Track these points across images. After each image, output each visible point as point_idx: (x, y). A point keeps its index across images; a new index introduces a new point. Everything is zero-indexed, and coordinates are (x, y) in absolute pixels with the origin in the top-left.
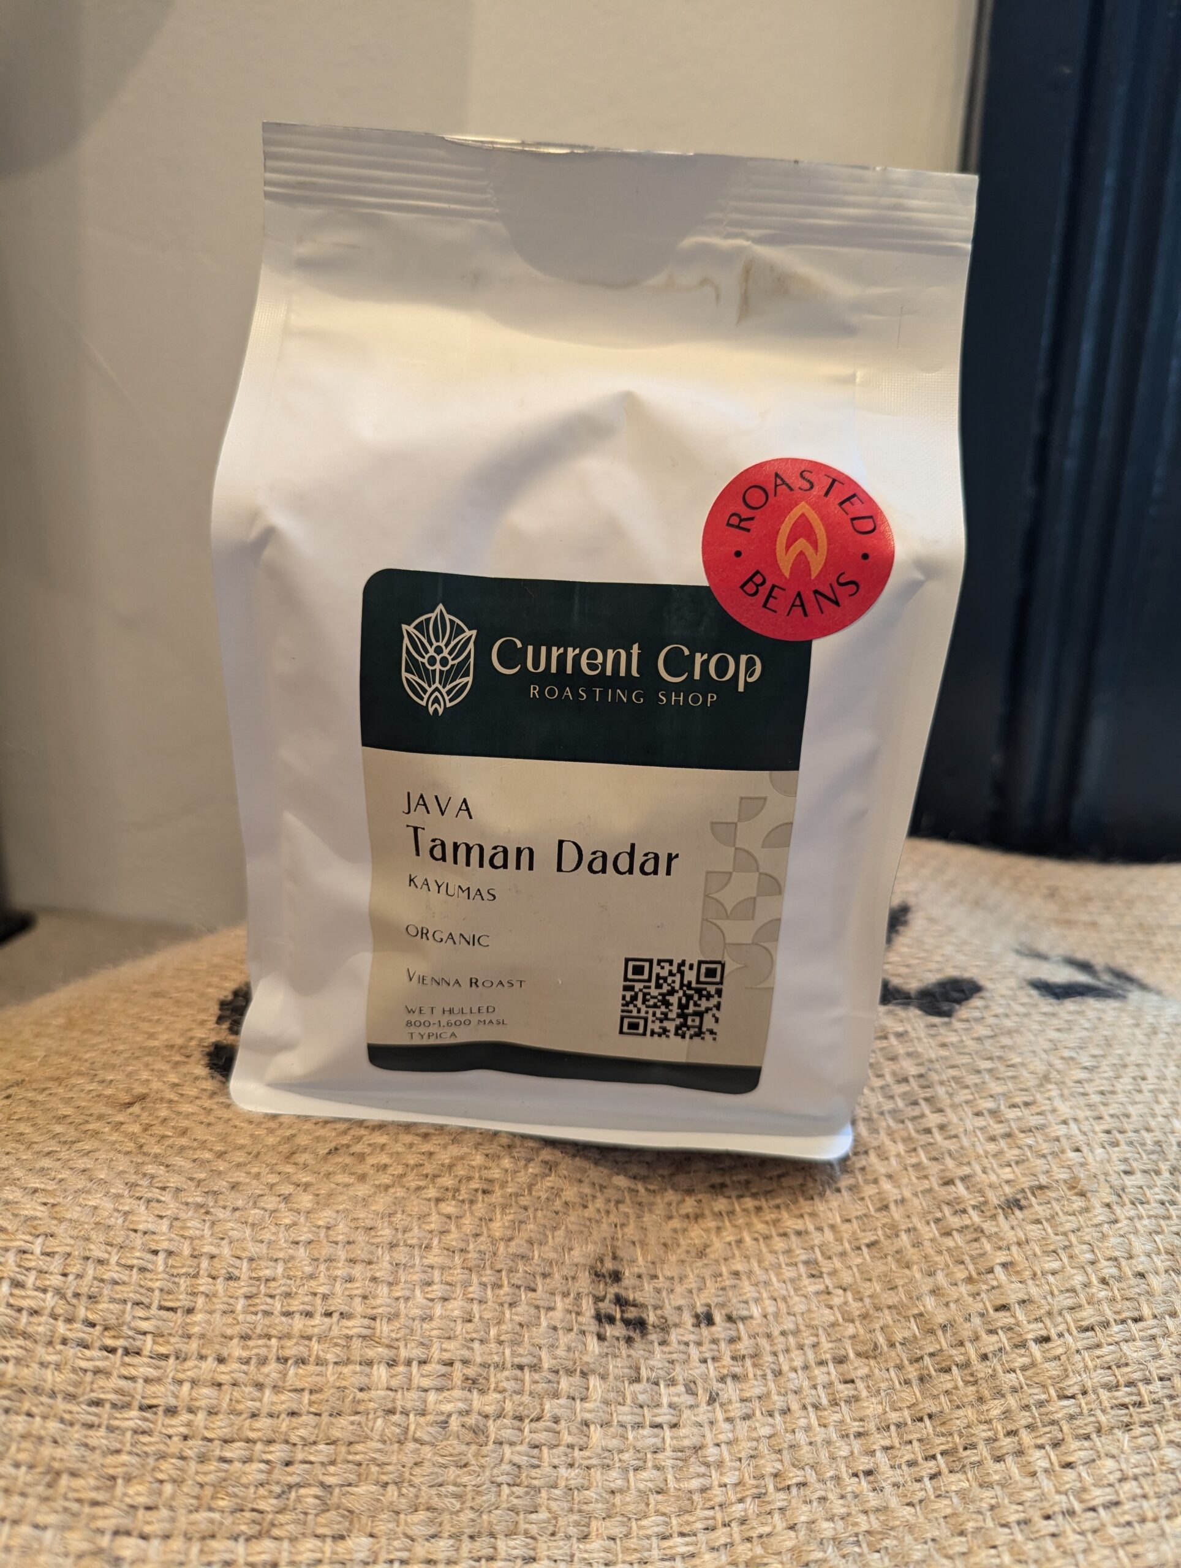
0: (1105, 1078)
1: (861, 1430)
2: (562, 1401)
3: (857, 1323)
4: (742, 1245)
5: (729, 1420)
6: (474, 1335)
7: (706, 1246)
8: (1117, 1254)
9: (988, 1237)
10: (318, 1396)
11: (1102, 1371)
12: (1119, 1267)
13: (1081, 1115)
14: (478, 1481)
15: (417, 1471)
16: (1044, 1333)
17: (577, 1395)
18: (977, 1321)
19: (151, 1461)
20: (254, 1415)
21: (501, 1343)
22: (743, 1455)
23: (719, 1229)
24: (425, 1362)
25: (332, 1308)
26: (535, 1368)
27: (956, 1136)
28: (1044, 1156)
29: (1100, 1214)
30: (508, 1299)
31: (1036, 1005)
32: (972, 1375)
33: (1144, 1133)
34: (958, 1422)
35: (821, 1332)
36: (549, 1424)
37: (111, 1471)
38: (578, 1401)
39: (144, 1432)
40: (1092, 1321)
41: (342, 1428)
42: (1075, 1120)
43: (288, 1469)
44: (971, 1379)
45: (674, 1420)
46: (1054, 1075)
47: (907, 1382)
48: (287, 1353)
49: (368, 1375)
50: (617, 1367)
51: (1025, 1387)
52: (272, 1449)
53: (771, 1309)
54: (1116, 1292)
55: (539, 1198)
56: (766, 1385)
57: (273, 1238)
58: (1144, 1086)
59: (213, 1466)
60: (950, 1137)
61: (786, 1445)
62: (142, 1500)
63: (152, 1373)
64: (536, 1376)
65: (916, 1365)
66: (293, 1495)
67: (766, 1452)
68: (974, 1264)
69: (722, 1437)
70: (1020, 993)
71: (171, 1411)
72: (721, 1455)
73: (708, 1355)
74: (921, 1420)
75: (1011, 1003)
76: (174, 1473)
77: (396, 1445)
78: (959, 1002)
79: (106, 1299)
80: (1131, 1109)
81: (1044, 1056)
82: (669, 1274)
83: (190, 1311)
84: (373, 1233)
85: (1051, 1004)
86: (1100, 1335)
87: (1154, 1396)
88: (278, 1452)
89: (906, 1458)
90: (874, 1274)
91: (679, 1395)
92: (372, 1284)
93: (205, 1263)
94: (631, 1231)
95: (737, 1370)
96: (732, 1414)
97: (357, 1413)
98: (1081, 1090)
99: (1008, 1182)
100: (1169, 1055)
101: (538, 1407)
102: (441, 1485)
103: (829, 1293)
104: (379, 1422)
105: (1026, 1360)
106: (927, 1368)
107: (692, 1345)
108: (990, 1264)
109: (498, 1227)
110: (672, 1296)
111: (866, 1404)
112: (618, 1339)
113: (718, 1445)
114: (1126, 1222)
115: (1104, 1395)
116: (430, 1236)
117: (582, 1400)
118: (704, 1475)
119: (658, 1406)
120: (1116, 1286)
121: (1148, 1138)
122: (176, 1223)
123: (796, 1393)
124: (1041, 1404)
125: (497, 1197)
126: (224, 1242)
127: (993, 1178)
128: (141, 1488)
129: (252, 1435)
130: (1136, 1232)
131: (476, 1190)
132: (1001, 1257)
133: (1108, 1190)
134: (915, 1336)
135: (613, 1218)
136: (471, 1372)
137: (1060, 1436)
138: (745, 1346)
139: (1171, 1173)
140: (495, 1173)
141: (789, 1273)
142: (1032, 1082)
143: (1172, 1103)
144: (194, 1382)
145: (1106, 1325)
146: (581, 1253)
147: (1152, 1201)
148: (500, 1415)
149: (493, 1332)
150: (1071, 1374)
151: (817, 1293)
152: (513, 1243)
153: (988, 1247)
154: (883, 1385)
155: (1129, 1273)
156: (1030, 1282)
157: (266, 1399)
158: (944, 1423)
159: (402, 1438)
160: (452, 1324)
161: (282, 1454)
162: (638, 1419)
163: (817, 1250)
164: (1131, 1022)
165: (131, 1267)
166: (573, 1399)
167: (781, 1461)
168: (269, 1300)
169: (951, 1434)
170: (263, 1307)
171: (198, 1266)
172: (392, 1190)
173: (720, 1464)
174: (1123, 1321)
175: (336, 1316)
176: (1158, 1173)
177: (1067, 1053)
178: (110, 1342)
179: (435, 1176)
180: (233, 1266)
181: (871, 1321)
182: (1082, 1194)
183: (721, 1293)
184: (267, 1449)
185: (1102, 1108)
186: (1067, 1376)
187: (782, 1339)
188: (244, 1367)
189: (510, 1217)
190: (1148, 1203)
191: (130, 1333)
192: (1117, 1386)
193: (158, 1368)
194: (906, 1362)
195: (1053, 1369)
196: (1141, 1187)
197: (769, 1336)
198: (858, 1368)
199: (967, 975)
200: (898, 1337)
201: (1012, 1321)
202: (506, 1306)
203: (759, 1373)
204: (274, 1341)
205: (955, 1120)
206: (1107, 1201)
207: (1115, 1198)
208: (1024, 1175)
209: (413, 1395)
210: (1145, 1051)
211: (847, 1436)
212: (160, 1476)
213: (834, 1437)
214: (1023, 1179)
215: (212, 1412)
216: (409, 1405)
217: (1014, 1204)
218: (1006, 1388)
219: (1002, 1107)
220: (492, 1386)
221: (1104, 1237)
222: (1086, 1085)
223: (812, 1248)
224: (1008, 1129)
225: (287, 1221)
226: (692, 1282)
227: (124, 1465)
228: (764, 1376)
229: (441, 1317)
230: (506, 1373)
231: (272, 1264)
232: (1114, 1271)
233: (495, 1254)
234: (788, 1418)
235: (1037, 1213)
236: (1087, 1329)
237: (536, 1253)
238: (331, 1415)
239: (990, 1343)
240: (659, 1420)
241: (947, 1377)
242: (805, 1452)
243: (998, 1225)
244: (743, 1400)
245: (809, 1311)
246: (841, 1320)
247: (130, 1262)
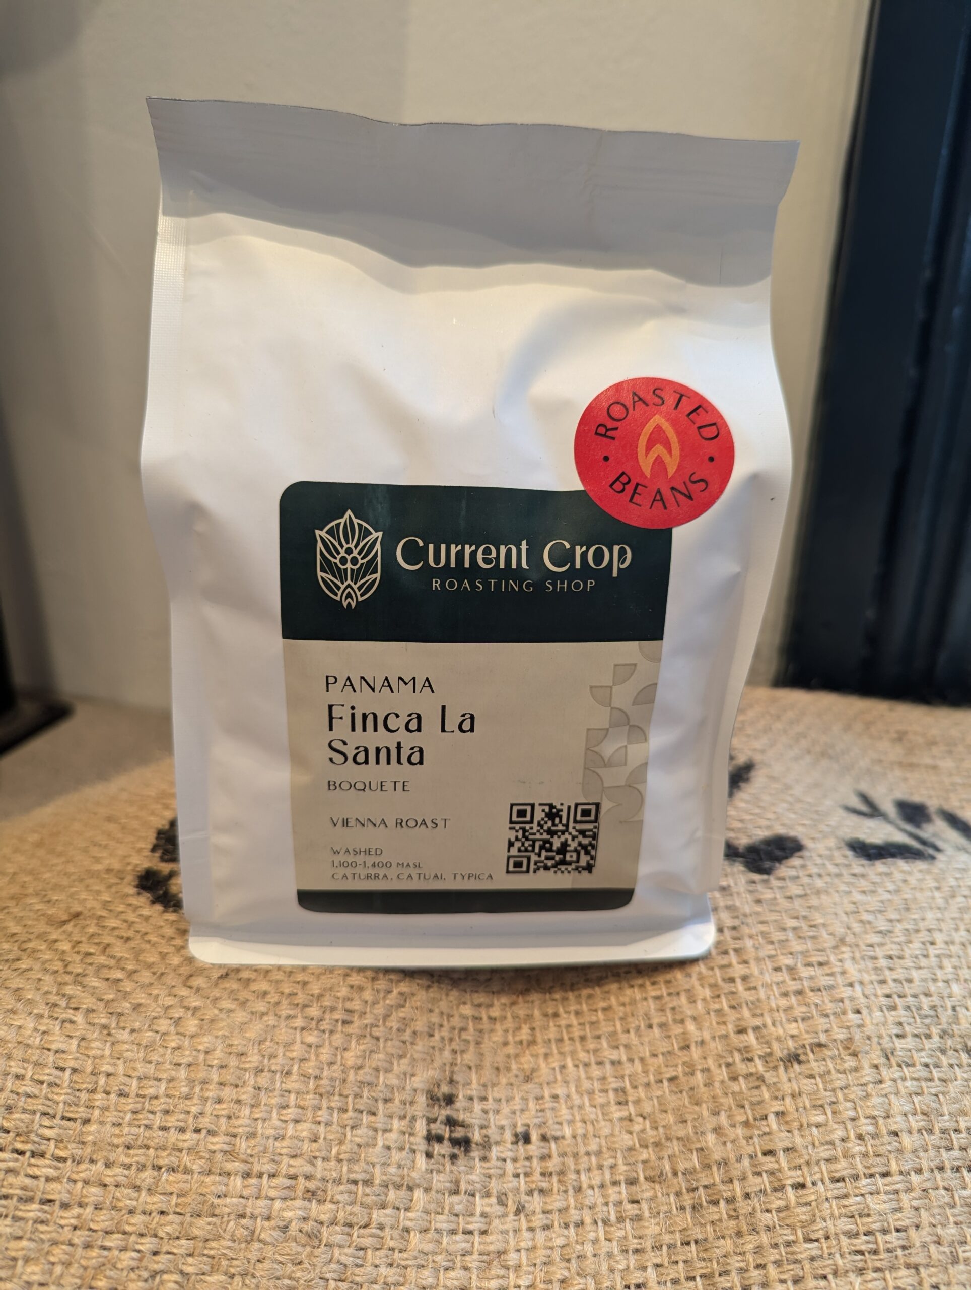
0: (895, 943)
1: (639, 1246)
2: (389, 1211)
3: (650, 1149)
4: (563, 1071)
5: (531, 1229)
6: (317, 1154)
7: (533, 1071)
8: (876, 1113)
9: (768, 1086)
10: (183, 1199)
11: (846, 1220)
12: (876, 1124)
13: (866, 978)
14: (308, 1277)
15: (260, 1265)
16: (801, 1180)
17: (402, 1206)
18: (746, 1162)
19: (46, 1246)
20: (131, 1212)
21: (340, 1161)
22: (538, 1261)
23: (546, 1056)
24: (274, 1176)
25: (201, 1126)
26: (367, 1183)
27: (755, 988)
28: (827, 1016)
29: (868, 1074)
30: (350, 1122)
31: (848, 866)
32: (735, 1210)
33: (922, 998)
34: (717, 1251)
35: (619, 1155)
36: (374, 1231)
37: (13, 1254)
38: (402, 1211)
39: (42, 1222)
40: (844, 1173)
41: (200, 1229)
42: (861, 983)
43: (154, 1258)
44: (733, 1214)
45: (484, 1228)
46: (850, 939)
47: (683, 1208)
48: (161, 1162)
49: (227, 1185)
50: (440, 1181)
51: (778, 1227)
52: (143, 1241)
53: (580, 1131)
54: (870, 1148)
55: (391, 1028)
56: (566, 1200)
57: (160, 1060)
58: (932, 951)
59: (95, 1253)
60: (749, 989)
61: (574, 1255)
62: (35, 1278)
63: (51, 1172)
64: (368, 1190)
65: (692, 1194)
66: (158, 1279)
67: (558, 1259)
68: (753, 1110)
69: (523, 1244)
70: (836, 854)
71: (65, 1206)
72: (520, 1260)
73: (520, 1171)
74: (688, 1243)
75: (827, 863)
76: (65, 1257)
77: (243, 1245)
78: (779, 860)
79: (20, 1110)
80: (915, 974)
81: (844, 918)
82: (497, 1095)
83: (87, 1121)
84: (243, 1059)
85: (863, 866)
86: (849, 1186)
87: (889, 1246)
88: (147, 1244)
89: (671, 1277)
90: (669, 1107)
91: (491, 1206)
92: (236, 1106)
93: (102, 1081)
94: (469, 1057)
95: (544, 1185)
96: (534, 1225)
97: (214, 1215)
98: (872, 954)
99: (792, 1036)
100: (962, 919)
101: (366, 1216)
102: (278, 1279)
103: (631, 1120)
104: (232, 1223)
105: (781, 1203)
106: (700, 1198)
107: (508, 1161)
108: (765, 1112)
109: (351, 1058)
110: (497, 1117)
111: (646, 1224)
112: (444, 1156)
113: (518, 1251)
114: (890, 1083)
115: (845, 1241)
116: (291, 1062)
117: (406, 1210)
118: (503, 1277)
119: (472, 1215)
120: (870, 1142)
121: (925, 1002)
122: (83, 1043)
123: (590, 1208)
124: (788, 1244)
125: (353, 1029)
126: (119, 1062)
127: (780, 1031)
128: (36, 1269)
129: (128, 1228)
130: (897, 1094)
131: (337, 1021)
132: (777, 1106)
133: (879, 1053)
134: (694, 1168)
135: (455, 1045)
136: (312, 1185)
137: (801, 1274)
138: (553, 1165)
139: (941, 1037)
140: (356, 1005)
141: (600, 1099)
142: (828, 942)
143: (955, 968)
144: (86, 1182)
145: (856, 1177)
146: (420, 1081)
147: (917, 1063)
148: (334, 1223)
149: (334, 1151)
150: (818, 1220)
151: (621, 1119)
152: (361, 1072)
153: (766, 1095)
154: (664, 1208)
155: (885, 1132)
156: (796, 1132)
157: (141, 1200)
158: (706, 1250)
159: (249, 1238)
160: (300, 1144)
161: (151, 1246)
162: (452, 1226)
163: (627, 1079)
164: (934, 884)
165: (42, 1083)
166: (398, 1209)
167: (568, 1269)
168: (151, 1116)
169: (710, 1260)
170: (145, 1122)
171: (96, 1083)
172: (265, 1018)
173: (518, 1267)
174: (872, 1176)
175: (204, 1132)
176: (928, 1036)
177: (866, 917)
178: (19, 1146)
179: (305, 1006)
180: (125, 1084)
181: (661, 1150)
182: (855, 1054)
183: (540, 1114)
184: (139, 1241)
185: (887, 972)
186: (815, 1221)
187: (586, 1159)
188: (126, 1172)
189: (362, 1047)
190: (913, 1065)
191: (36, 1139)
192: (856, 1235)
193: (57, 1168)
194: (684, 1190)
195: (802, 1214)
196: (910, 1050)
197: (576, 1156)
198: (645, 1191)
199: (792, 834)
200: (681, 1167)
201: (776, 1166)
202: (348, 1128)
203: (562, 1188)
204: (151, 1151)
205: (756, 971)
206: (876, 1062)
207: (883, 1060)
208: (808, 1032)
209: (262, 1203)
210: (939, 915)
211: (627, 1251)
212: (52, 1259)
213: (616, 1251)
214: (806, 1036)
215: (97, 1208)
216: (257, 1212)
217: (794, 1058)
218: (761, 1226)
219: (799, 965)
220: (329, 1198)
221: (868, 1096)
222: (877, 949)
223: (623, 1077)
224: (800, 987)
225: (173, 1044)
226: (517, 1104)
227: (23, 1249)
228: (566, 1192)
229: (291, 1138)
230: (342, 1188)
231: (156, 1083)
232: (871, 1129)
233: (344, 1081)
234: (580, 1230)
235: (812, 1069)
236: (838, 1181)
237: (381, 1079)
238: (192, 1216)
239: (755, 1183)
240: (470, 1227)
241: (715, 1209)
242: (590, 1264)
243: (778, 1076)
244: (544, 1212)
245: (612, 1135)
246: (637, 1145)
247: (42, 1078)
